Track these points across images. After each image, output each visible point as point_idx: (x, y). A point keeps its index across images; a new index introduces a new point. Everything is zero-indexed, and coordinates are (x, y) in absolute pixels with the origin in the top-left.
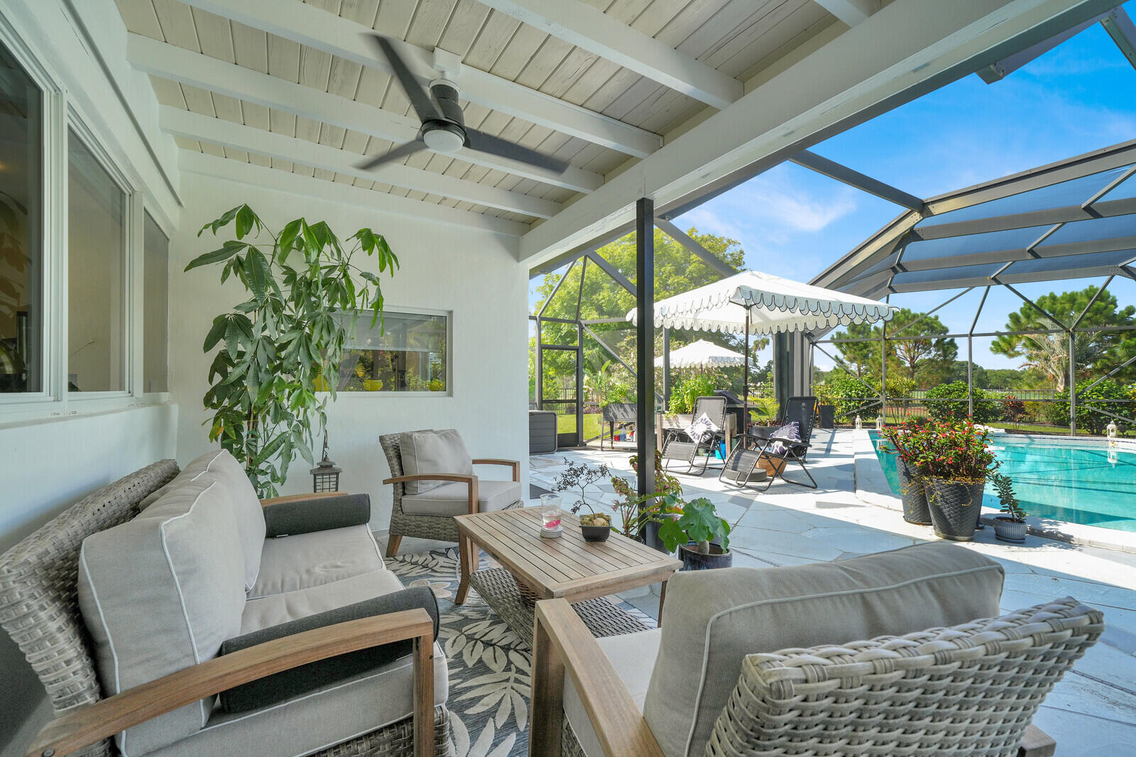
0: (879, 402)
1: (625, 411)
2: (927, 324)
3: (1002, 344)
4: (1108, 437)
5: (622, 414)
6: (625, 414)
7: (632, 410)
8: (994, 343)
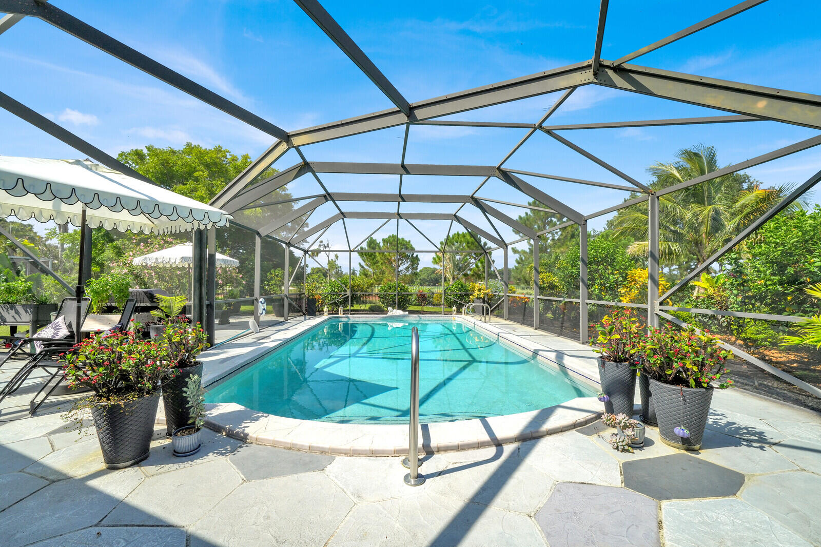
0: (347, 296)
1: (17, 312)
2: (404, 245)
3: (437, 259)
4: (453, 315)
5: (13, 317)
6: (16, 316)
7: (26, 312)
8: (434, 258)
